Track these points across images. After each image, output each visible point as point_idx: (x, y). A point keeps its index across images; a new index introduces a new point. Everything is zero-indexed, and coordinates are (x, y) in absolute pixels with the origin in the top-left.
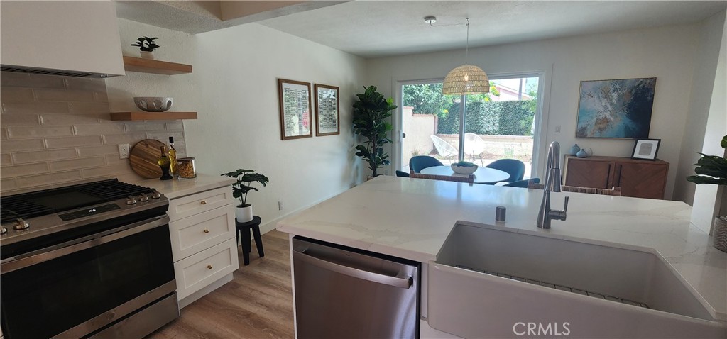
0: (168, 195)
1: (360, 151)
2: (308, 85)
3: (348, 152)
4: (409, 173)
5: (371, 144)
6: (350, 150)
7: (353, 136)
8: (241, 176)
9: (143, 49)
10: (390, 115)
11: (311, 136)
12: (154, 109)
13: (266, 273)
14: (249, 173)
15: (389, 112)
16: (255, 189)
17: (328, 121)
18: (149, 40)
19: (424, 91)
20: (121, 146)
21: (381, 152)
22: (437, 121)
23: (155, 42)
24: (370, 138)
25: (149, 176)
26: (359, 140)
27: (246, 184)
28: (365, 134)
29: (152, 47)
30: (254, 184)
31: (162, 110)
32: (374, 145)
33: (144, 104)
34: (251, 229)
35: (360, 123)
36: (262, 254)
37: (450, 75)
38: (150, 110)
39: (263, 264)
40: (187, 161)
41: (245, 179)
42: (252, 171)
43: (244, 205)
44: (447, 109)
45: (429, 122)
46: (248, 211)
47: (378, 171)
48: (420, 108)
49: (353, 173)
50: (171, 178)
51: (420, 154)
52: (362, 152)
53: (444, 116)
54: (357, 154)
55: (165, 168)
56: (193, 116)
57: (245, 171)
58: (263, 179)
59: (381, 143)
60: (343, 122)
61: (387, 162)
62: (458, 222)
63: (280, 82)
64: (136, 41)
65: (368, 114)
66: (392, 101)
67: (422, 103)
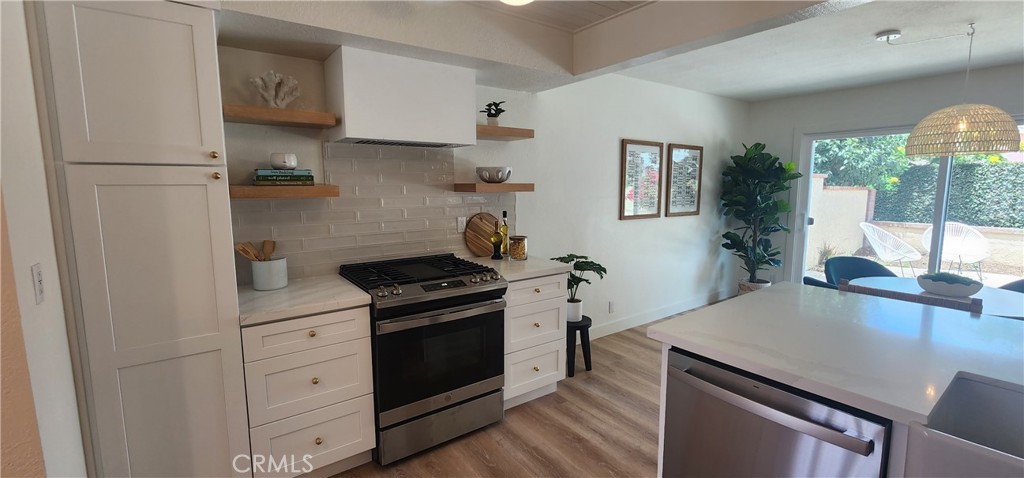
0: (508, 277)
1: (729, 242)
2: (660, 145)
3: (710, 241)
4: (825, 281)
5: (750, 232)
6: (713, 239)
7: (720, 218)
8: (573, 263)
9: (490, 115)
10: (788, 188)
11: (658, 215)
12: (493, 179)
13: (595, 391)
14: (582, 260)
15: (786, 184)
16: (587, 281)
17: (684, 194)
18: (496, 105)
19: (849, 149)
20: (459, 219)
21: (767, 245)
22: (873, 198)
23: (501, 106)
24: (748, 222)
25: (480, 254)
26: (728, 224)
27: (578, 273)
28: (739, 215)
29: (499, 111)
30: (588, 274)
31: (500, 181)
32: (755, 233)
33: (486, 175)
34: (578, 332)
35: (734, 199)
36: (588, 367)
37: (926, 122)
38: (492, 181)
39: (590, 380)
40: (518, 241)
41: (578, 267)
42: (586, 258)
43: (572, 300)
44: (897, 175)
45: (857, 199)
46: (578, 309)
47: (759, 274)
48: (839, 174)
49: (714, 273)
50: (502, 258)
51: (837, 253)
52: (733, 243)
53: (889, 187)
54: (724, 245)
55: (497, 246)
56: (529, 187)
57: (577, 257)
58: (600, 269)
59: (767, 230)
60: (705, 198)
61: (777, 262)
62: (960, 372)
63: (624, 143)
64: (484, 108)
65: (749, 186)
66: (793, 167)
67: (842, 168)
